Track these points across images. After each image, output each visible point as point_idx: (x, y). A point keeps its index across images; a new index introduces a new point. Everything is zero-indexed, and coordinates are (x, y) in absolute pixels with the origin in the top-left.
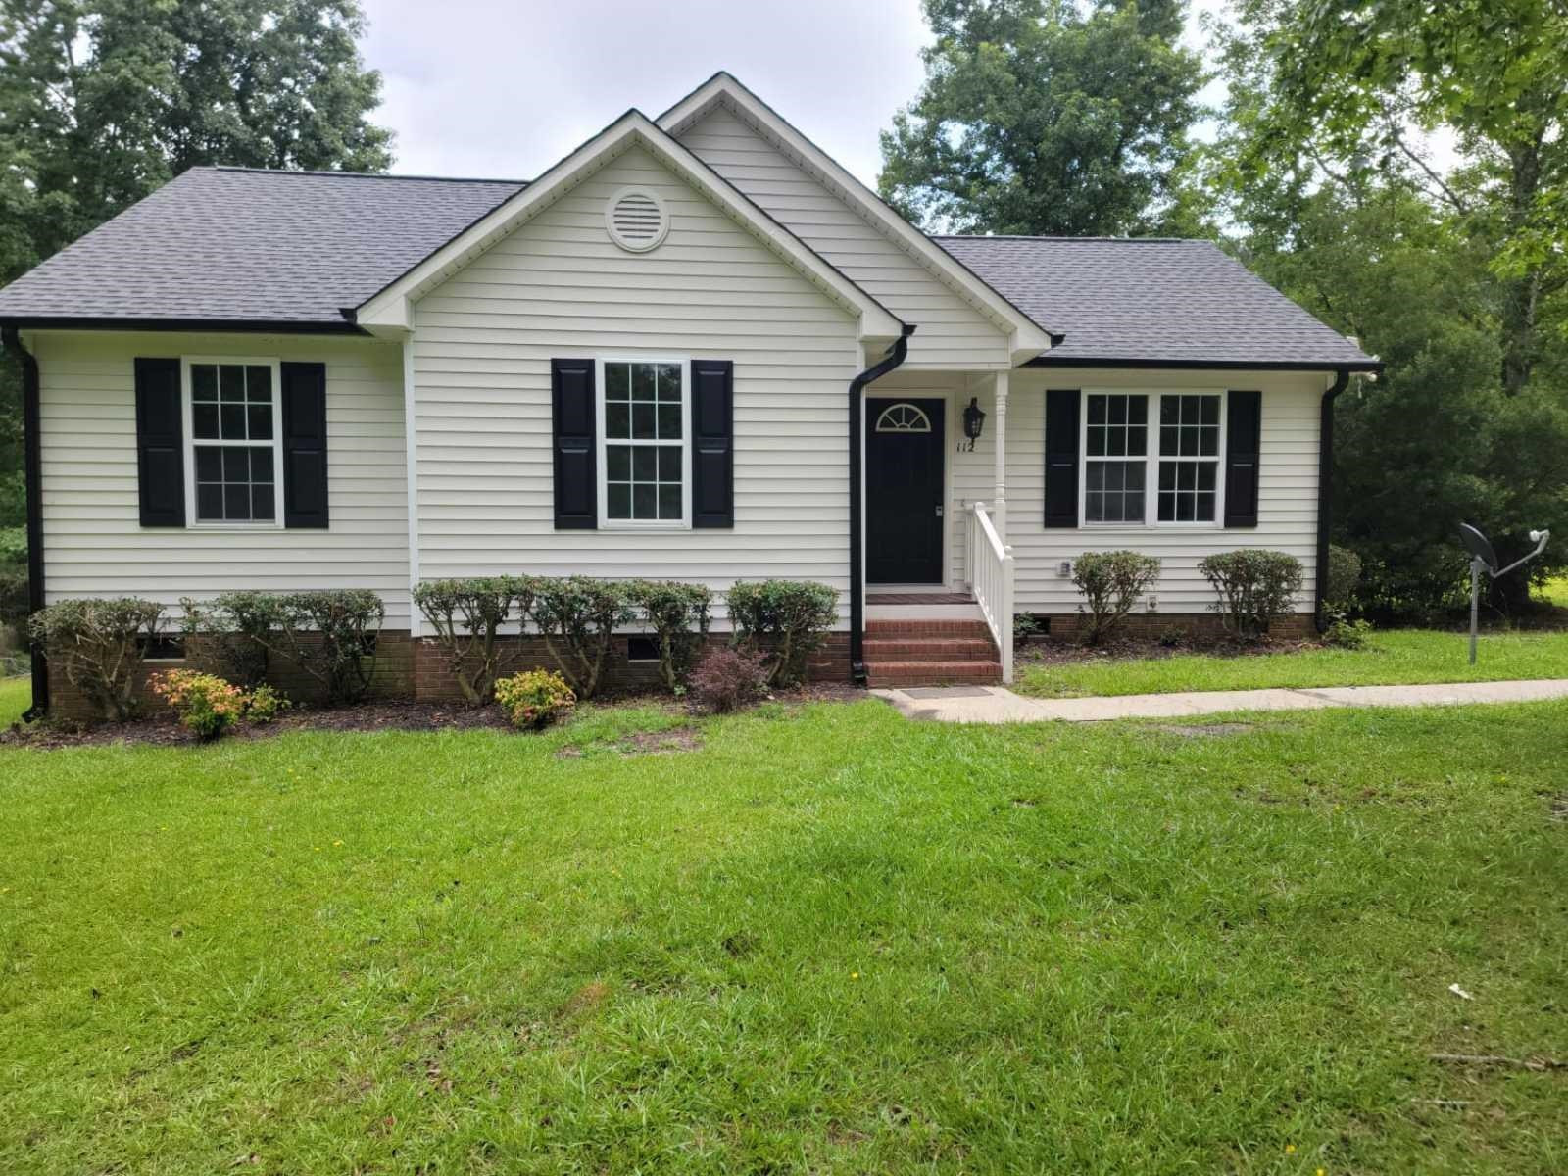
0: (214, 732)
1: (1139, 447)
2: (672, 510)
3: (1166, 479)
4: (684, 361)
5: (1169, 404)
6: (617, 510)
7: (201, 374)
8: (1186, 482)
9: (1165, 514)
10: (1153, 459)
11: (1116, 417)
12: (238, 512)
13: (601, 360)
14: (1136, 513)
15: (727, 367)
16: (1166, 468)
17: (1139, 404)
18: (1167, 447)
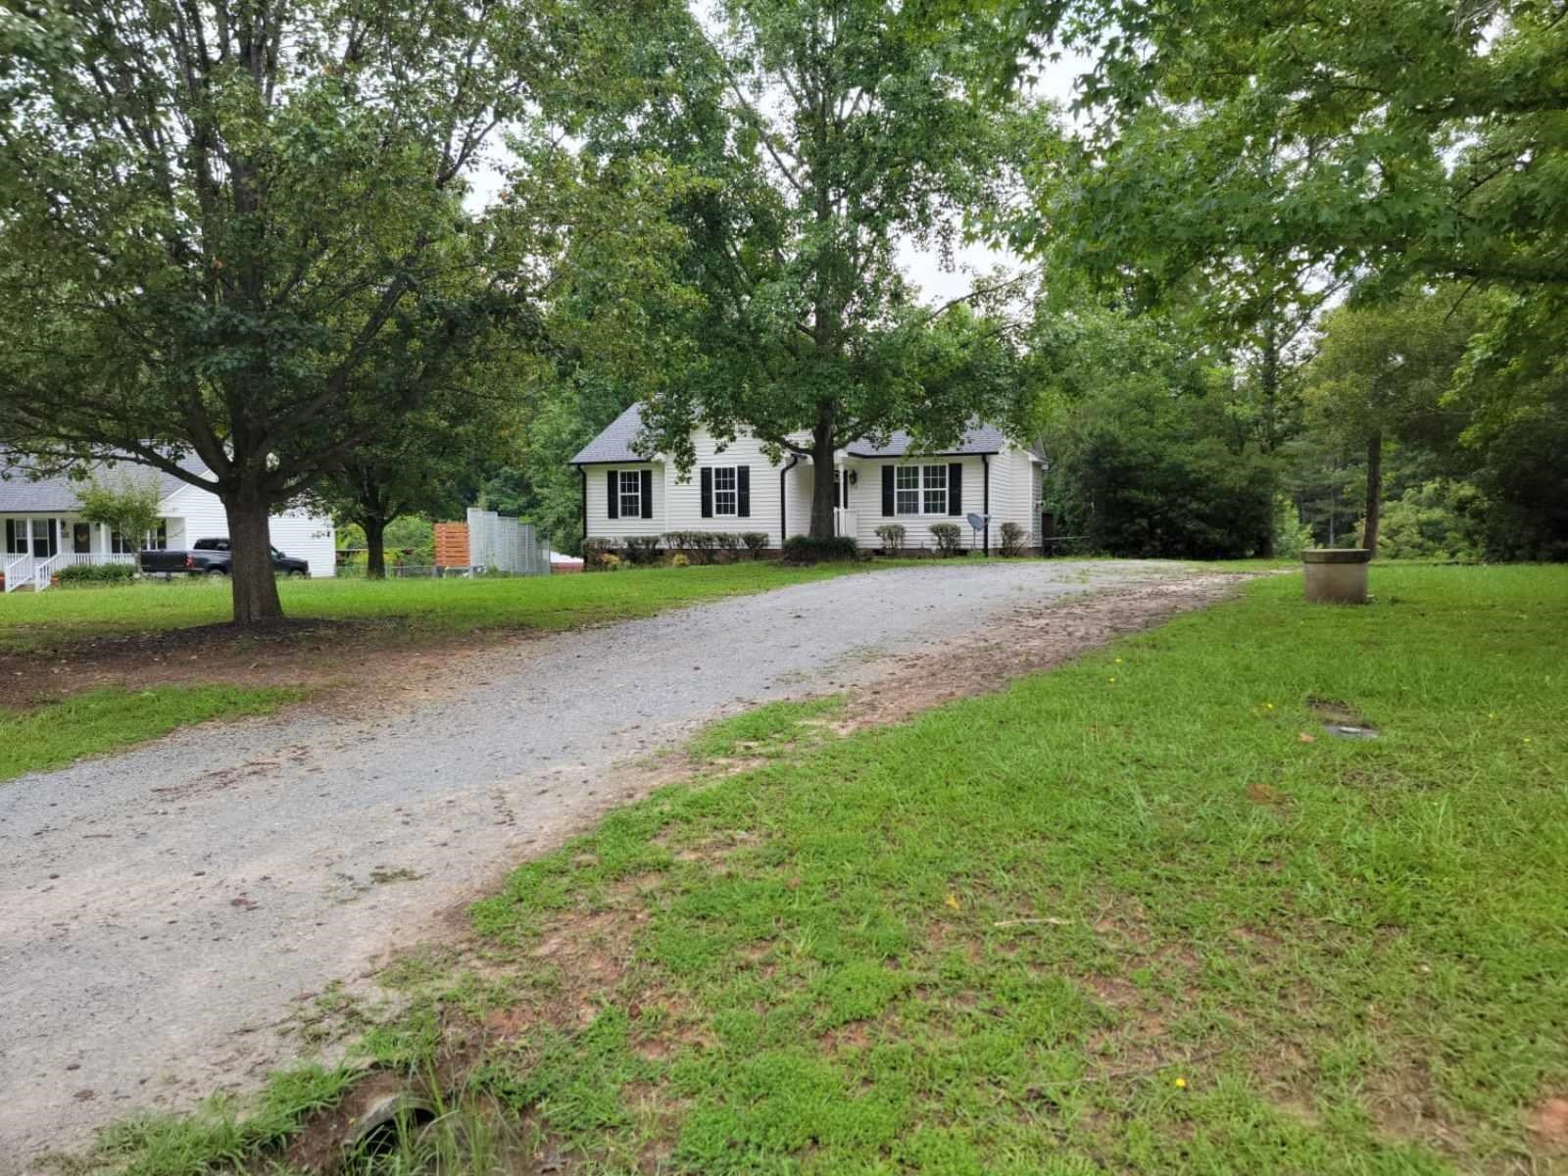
0: (615, 568)
1: (916, 485)
2: (733, 512)
3: (927, 498)
4: (735, 466)
5: (926, 470)
6: (719, 511)
7: (623, 474)
8: (935, 499)
9: (927, 510)
10: (921, 490)
11: (908, 475)
12: (631, 514)
13: (714, 467)
14: (916, 511)
15: (747, 468)
16: (927, 494)
17: (916, 469)
18: (927, 485)
